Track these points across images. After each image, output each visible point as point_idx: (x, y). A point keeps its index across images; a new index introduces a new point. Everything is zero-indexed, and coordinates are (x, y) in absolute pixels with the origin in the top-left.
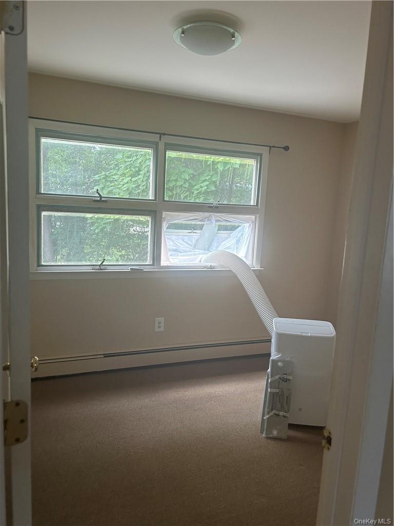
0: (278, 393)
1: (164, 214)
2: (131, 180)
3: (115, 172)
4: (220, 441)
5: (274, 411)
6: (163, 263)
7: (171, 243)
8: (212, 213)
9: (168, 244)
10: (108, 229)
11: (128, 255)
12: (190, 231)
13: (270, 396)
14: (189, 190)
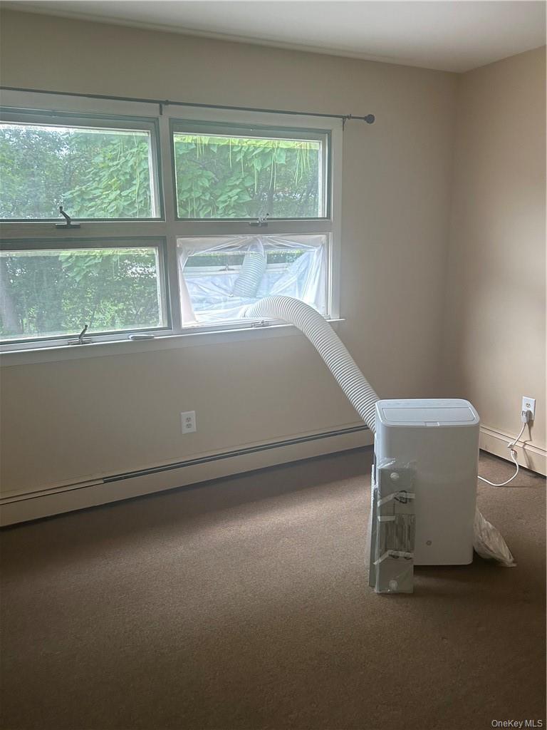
0: (394, 522)
1: (180, 241)
2: (120, 195)
3: (95, 185)
4: (308, 610)
5: (389, 552)
6: (186, 324)
7: (195, 290)
8: (259, 235)
9: (189, 291)
10: (95, 274)
11: (128, 310)
12: (224, 267)
13: (381, 527)
14: (210, 205)
